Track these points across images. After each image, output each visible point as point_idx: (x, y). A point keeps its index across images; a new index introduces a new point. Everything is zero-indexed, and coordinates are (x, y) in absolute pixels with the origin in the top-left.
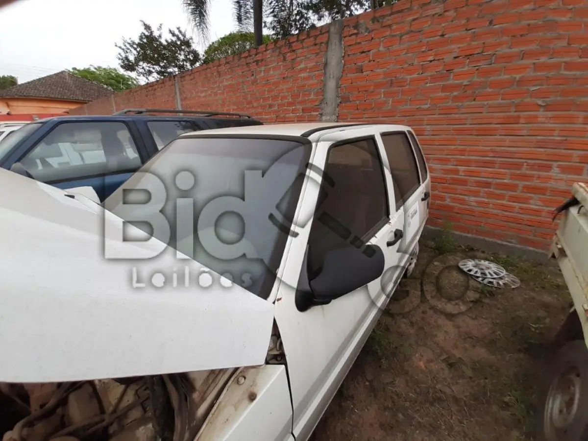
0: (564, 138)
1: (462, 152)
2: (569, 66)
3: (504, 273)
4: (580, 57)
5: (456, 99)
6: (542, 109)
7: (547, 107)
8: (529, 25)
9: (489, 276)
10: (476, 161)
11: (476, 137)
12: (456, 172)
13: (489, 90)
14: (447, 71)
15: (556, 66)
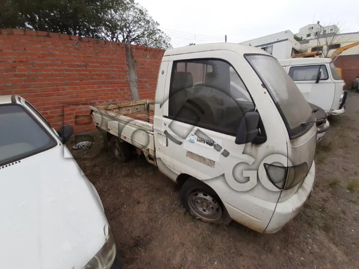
0: (77, 95)
1: (44, 104)
2: (66, 70)
3: (88, 142)
4: (68, 67)
5: (25, 81)
6: (65, 85)
7: (66, 84)
8: (43, 53)
9: (85, 145)
10: (53, 107)
11: (45, 97)
12: (46, 113)
13: (40, 78)
14: (13, 67)
15: (62, 70)
